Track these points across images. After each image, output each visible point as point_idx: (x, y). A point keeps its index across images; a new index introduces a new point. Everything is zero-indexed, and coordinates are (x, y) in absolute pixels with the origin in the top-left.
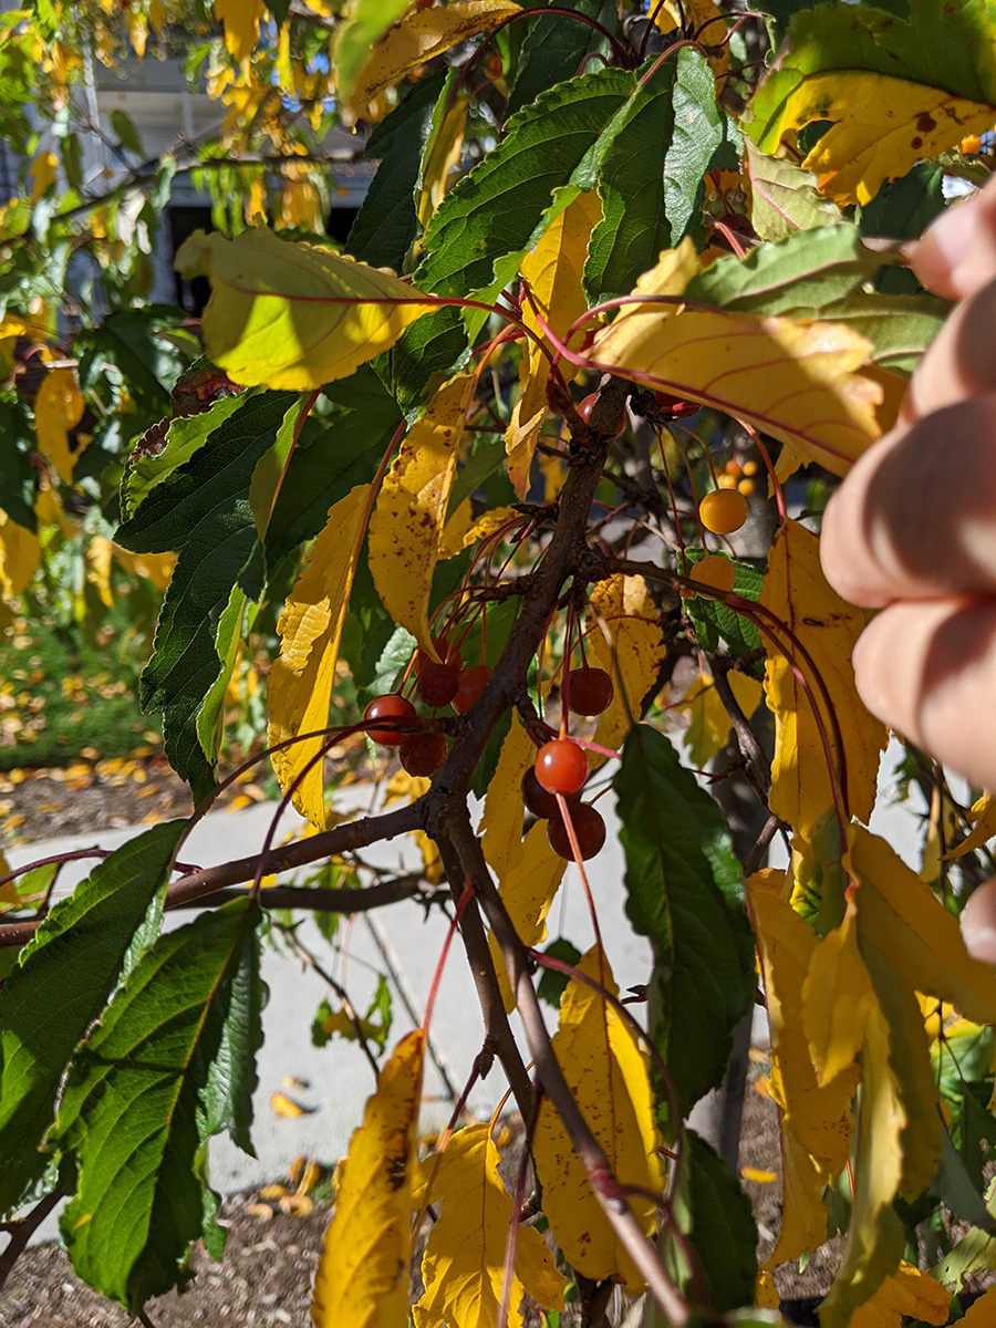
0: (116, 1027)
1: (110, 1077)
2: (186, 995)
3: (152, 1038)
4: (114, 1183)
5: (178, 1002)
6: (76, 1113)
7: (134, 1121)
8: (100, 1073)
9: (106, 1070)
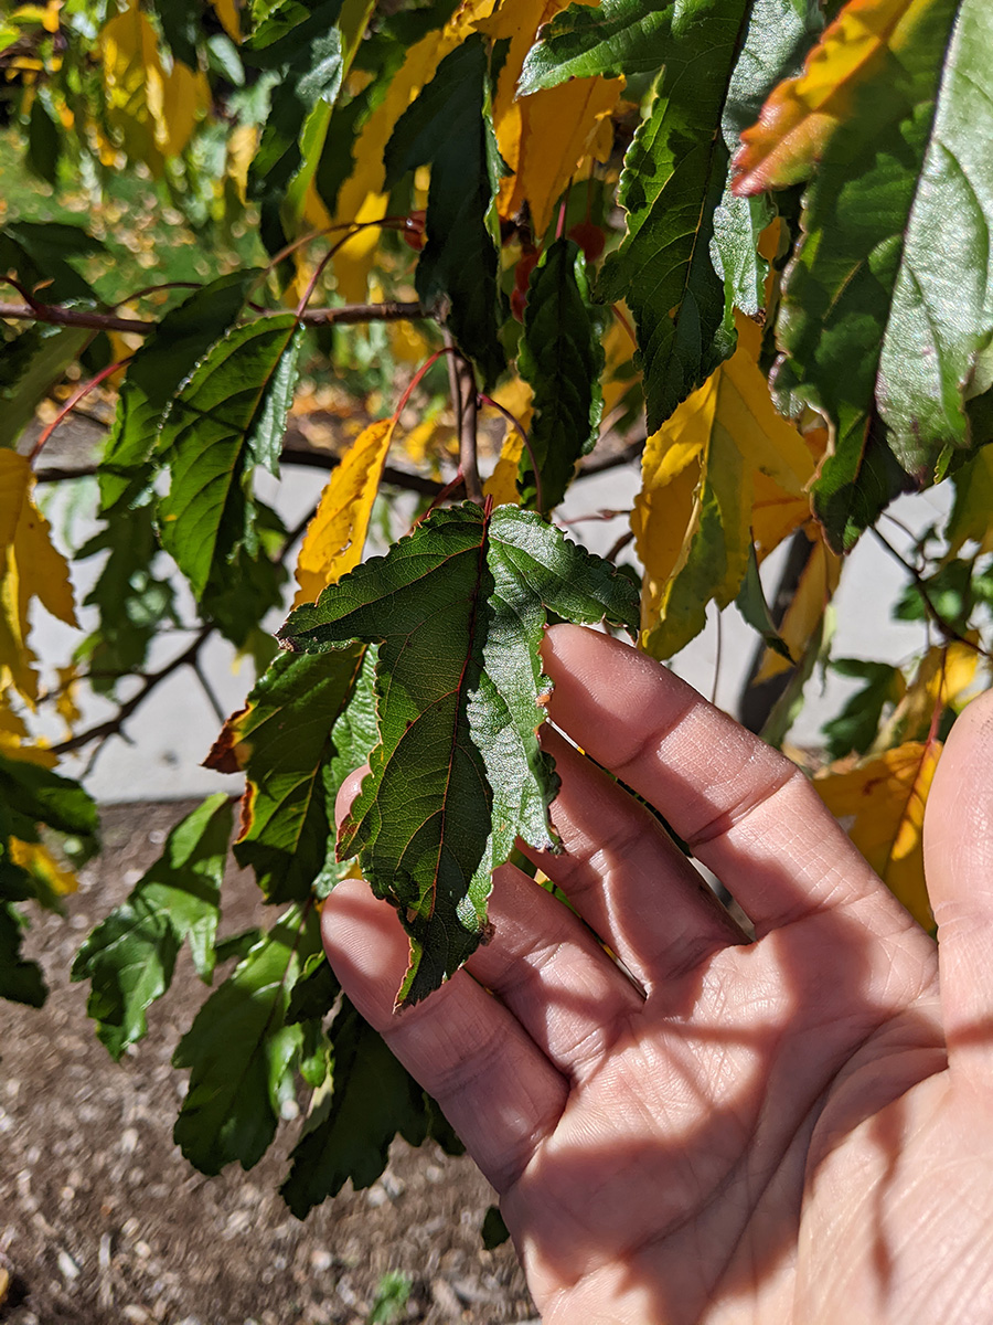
0: (200, 388)
1: (195, 424)
2: (248, 378)
3: (224, 404)
4: (193, 501)
5: (243, 381)
6: (169, 442)
7: (208, 460)
8: (190, 418)
9: (195, 417)
